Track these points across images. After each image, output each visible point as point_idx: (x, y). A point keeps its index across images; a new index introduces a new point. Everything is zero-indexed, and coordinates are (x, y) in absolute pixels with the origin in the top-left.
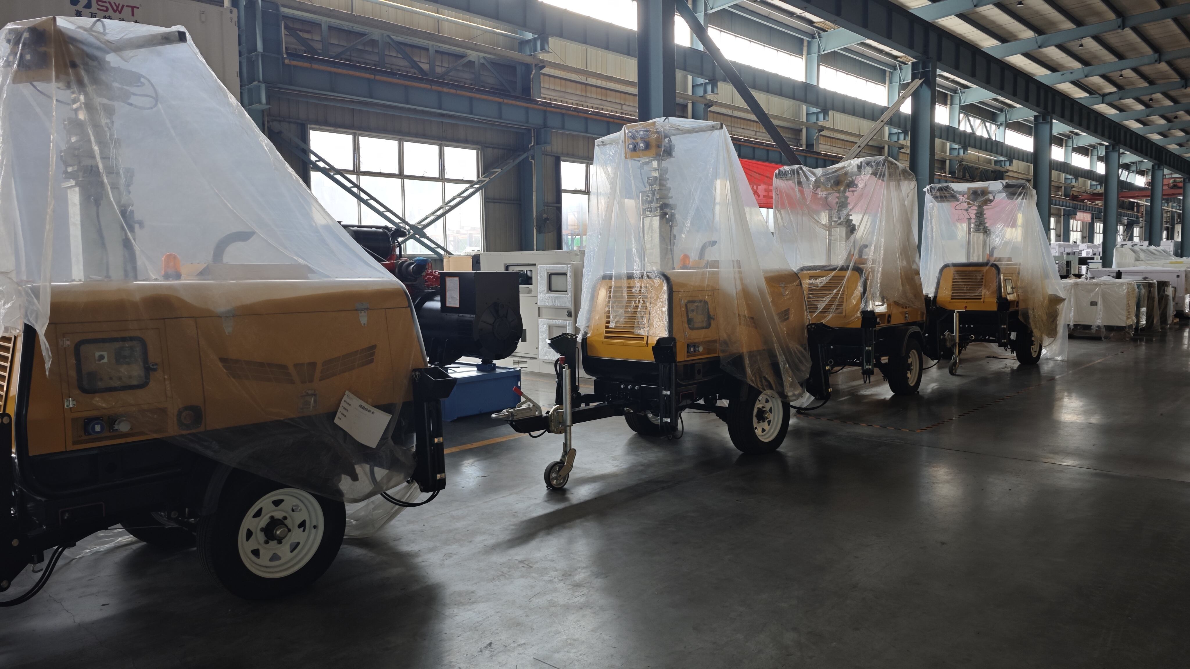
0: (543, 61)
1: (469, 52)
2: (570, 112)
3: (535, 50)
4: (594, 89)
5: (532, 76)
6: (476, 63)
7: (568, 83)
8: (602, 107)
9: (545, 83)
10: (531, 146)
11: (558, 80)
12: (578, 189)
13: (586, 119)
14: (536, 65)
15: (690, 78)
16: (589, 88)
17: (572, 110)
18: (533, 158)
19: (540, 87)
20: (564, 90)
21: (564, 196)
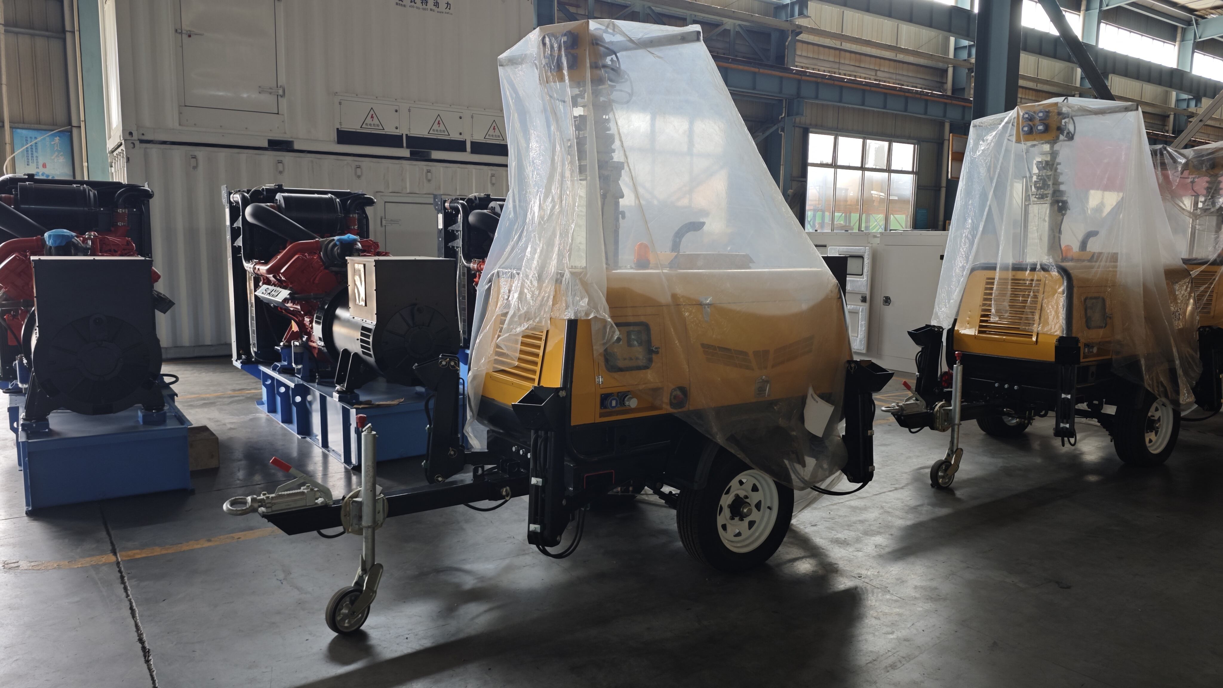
0: (799, 27)
1: (725, 20)
2: (826, 81)
3: (792, 15)
4: (848, 54)
5: (787, 43)
6: (732, 32)
7: (821, 49)
8: (855, 74)
9: (800, 50)
10: (782, 118)
11: (810, 47)
12: (825, 162)
13: (841, 88)
14: (792, 31)
15: (952, 39)
16: (842, 53)
17: (827, 79)
18: (783, 130)
19: (795, 54)
20: (816, 57)
21: (810, 169)
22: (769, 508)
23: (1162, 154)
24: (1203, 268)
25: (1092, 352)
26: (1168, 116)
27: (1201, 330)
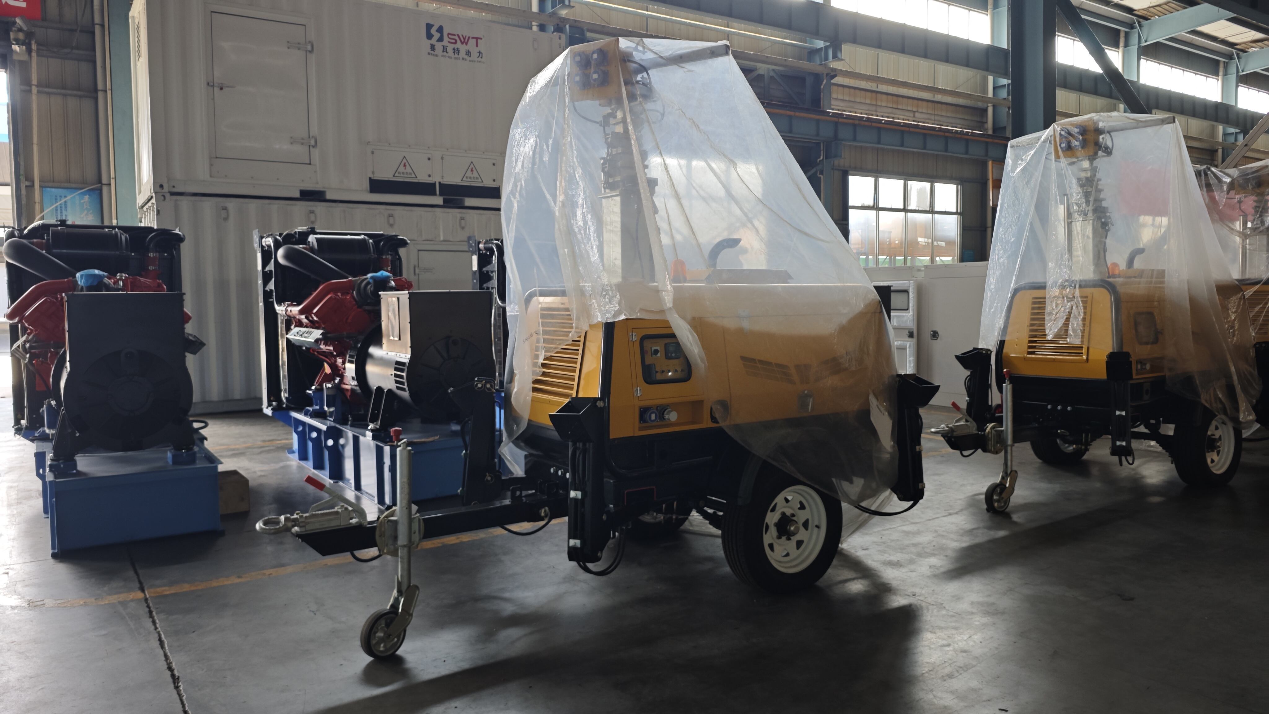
0: (834, 70)
1: (759, 65)
2: (863, 123)
3: (826, 59)
4: (884, 97)
5: (822, 87)
6: (766, 76)
7: (858, 92)
8: (893, 116)
9: (836, 94)
10: (820, 161)
11: (846, 90)
12: (866, 204)
13: (879, 129)
14: (827, 75)
15: (990, 79)
16: (879, 95)
17: (865, 121)
18: (822, 173)
19: (831, 97)
20: (852, 99)
21: (851, 212)
22: (817, 527)
23: (1206, 174)
24: (1256, 287)
25: (1145, 369)
26: (1217, 151)
27: (1257, 346)
